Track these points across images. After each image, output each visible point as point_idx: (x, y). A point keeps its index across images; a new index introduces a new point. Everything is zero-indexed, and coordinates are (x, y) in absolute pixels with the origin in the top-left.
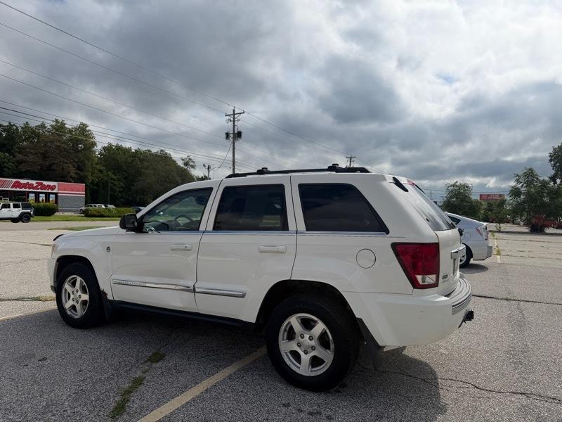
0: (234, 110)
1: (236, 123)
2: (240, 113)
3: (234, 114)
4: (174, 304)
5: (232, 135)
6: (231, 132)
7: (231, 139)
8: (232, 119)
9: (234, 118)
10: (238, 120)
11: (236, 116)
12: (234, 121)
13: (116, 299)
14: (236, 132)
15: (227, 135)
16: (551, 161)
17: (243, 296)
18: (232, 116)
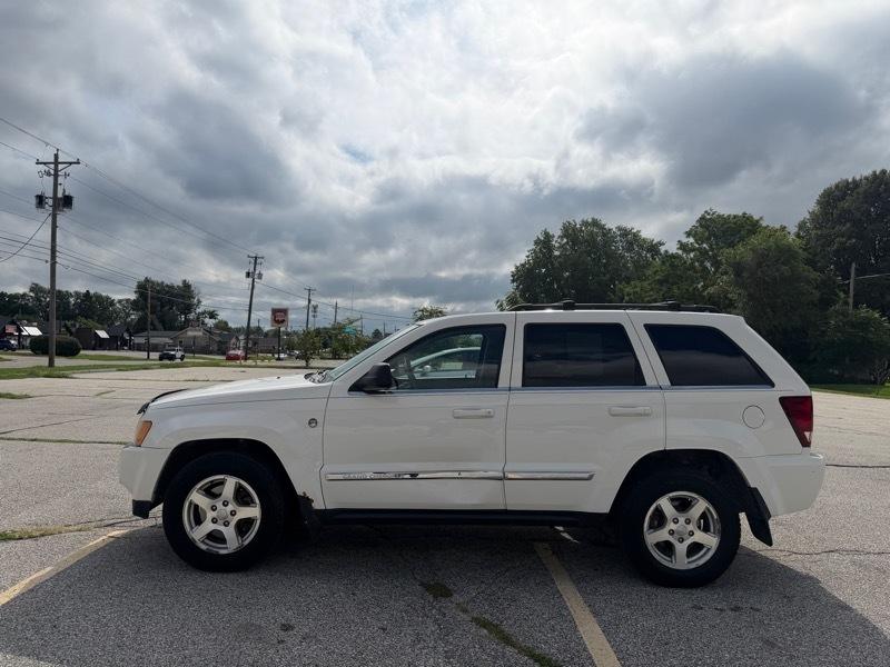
0: (56, 156)
1: (60, 180)
2: (71, 163)
3: (56, 163)
4: (464, 502)
5: (50, 202)
6: (49, 193)
7: (48, 208)
8: (52, 172)
9: (56, 170)
10: (66, 175)
11: (60, 166)
12: (56, 176)
13: (330, 506)
14: (60, 195)
15: (41, 200)
16: (513, 281)
17: (590, 478)
18: (52, 166)
